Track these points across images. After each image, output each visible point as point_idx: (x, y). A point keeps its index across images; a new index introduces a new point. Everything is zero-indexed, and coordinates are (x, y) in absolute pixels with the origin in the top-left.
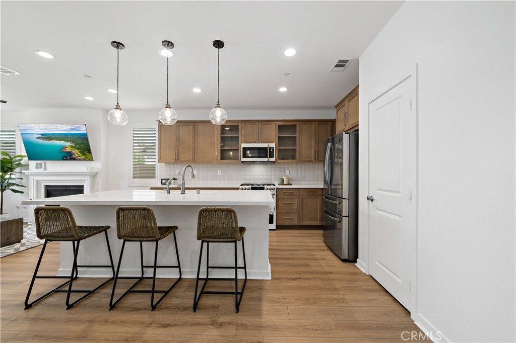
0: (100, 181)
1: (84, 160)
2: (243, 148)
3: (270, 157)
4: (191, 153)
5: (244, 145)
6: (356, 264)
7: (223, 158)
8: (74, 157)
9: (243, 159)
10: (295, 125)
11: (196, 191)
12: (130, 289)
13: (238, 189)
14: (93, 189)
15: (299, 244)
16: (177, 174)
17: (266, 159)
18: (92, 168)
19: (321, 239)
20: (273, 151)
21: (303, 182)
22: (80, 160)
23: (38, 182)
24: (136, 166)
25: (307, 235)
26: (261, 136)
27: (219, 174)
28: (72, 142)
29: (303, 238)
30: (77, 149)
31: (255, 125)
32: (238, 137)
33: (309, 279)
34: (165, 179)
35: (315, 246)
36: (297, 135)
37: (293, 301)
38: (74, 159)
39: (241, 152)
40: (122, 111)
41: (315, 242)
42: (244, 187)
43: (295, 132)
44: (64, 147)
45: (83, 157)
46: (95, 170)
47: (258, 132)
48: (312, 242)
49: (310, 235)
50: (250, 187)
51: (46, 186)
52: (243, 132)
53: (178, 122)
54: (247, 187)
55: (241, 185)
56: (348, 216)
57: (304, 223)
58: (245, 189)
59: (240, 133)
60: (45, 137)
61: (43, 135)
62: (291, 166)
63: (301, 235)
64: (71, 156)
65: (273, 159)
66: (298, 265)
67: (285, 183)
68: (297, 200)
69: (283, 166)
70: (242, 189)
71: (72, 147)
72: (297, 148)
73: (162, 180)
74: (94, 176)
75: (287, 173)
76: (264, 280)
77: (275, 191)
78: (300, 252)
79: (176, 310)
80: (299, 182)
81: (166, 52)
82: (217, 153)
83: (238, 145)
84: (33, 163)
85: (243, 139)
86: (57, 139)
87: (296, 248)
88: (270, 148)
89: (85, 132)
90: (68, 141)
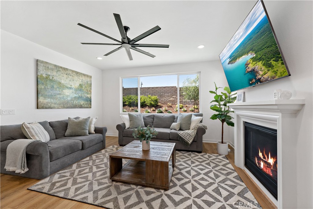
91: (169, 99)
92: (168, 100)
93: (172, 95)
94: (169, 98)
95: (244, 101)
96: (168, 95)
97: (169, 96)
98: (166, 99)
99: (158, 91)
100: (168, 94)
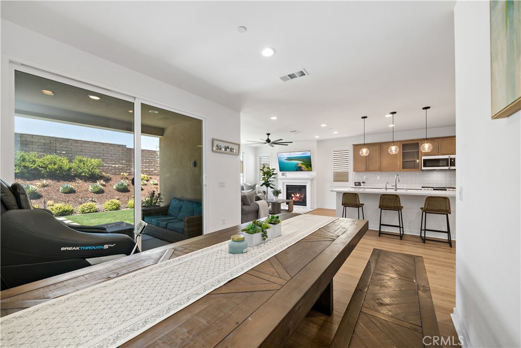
0: (315, 182)
1: (308, 171)
2: (424, 160)
3: (451, 166)
4: (378, 165)
5: (424, 158)
7: (405, 167)
9: (423, 168)
17: (447, 168)
18: (311, 176)
20: (454, 161)
22: (305, 171)
23: (283, 183)
26: (441, 150)
28: (302, 161)
31: (435, 141)
32: (418, 152)
34: (357, 182)
38: (302, 170)
39: (422, 163)
44: (298, 164)
45: (307, 169)
46: (313, 177)
47: (438, 147)
51: (287, 185)
59: (420, 148)
61: (288, 158)
65: (454, 167)
71: (302, 164)
74: (312, 180)
82: (399, 164)
84: (281, 173)
85: (423, 152)
86: (295, 160)
88: (451, 159)
89: (310, 155)
90: (300, 161)
91: (113, 166)
92: (111, 166)
93: (119, 158)
94: (114, 164)
96: (111, 158)
97: (114, 161)
98: (107, 165)
99: (90, 148)
100: (112, 156)
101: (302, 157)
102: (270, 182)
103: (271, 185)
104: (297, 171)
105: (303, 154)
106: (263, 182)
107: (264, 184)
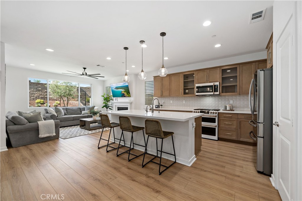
0: (133, 105)
1: (128, 97)
2: (197, 87)
3: (214, 92)
4: (168, 92)
5: (197, 85)
6: (270, 178)
7: (185, 93)
8: (125, 95)
9: (197, 94)
10: (237, 67)
11: (158, 111)
12: (127, 151)
13: (192, 112)
14: (131, 109)
15: (228, 152)
16: (163, 103)
17: (212, 93)
18: (130, 100)
19: (251, 153)
20: (217, 87)
21: (245, 109)
22: (127, 97)
23: (115, 105)
24: (147, 99)
25: (241, 148)
26: (209, 78)
27: (184, 103)
28: (124, 89)
29: (237, 149)
30: (126, 92)
31: (205, 71)
32: (194, 81)
33: (217, 174)
34: (157, 105)
35: (242, 157)
36: (238, 75)
37: (194, 182)
38: (125, 96)
39: (196, 90)
40: (128, 76)
41: (244, 154)
42: (195, 111)
43: (236, 73)
44: (122, 92)
45: (128, 96)
46: (131, 101)
47: (207, 76)
48: (241, 154)
49: (244, 149)
50: (199, 111)
51: (118, 107)
52: (197, 77)
53: (168, 75)
54: (197, 111)
55: (194, 110)
56: (263, 137)
57: (242, 139)
58: (196, 112)
59: (195, 78)
60: (117, 88)
61: (116, 87)
62: (234, 97)
63: (236, 147)
64: (124, 95)
65: (218, 93)
66: (216, 165)
67: (228, 109)
68: (235, 122)
69: (228, 98)
70: (194, 112)
71: (124, 91)
72: (238, 84)
73: (156, 105)
74: (131, 103)
75: (231, 102)
76: (185, 165)
77: (217, 114)
78: (225, 157)
79: (136, 164)
80: (242, 109)
81: (144, 46)
82: (182, 91)
83: (194, 85)
84: (114, 98)
85: (197, 81)
86: (120, 89)
87: (223, 154)
88: (215, 86)
89: (128, 85)
90: (123, 89)
95: (117, 101)
101: (124, 86)
102: (109, 105)
103: (110, 107)
104: (122, 97)
105: (124, 84)
106: (104, 105)
107: (104, 106)
